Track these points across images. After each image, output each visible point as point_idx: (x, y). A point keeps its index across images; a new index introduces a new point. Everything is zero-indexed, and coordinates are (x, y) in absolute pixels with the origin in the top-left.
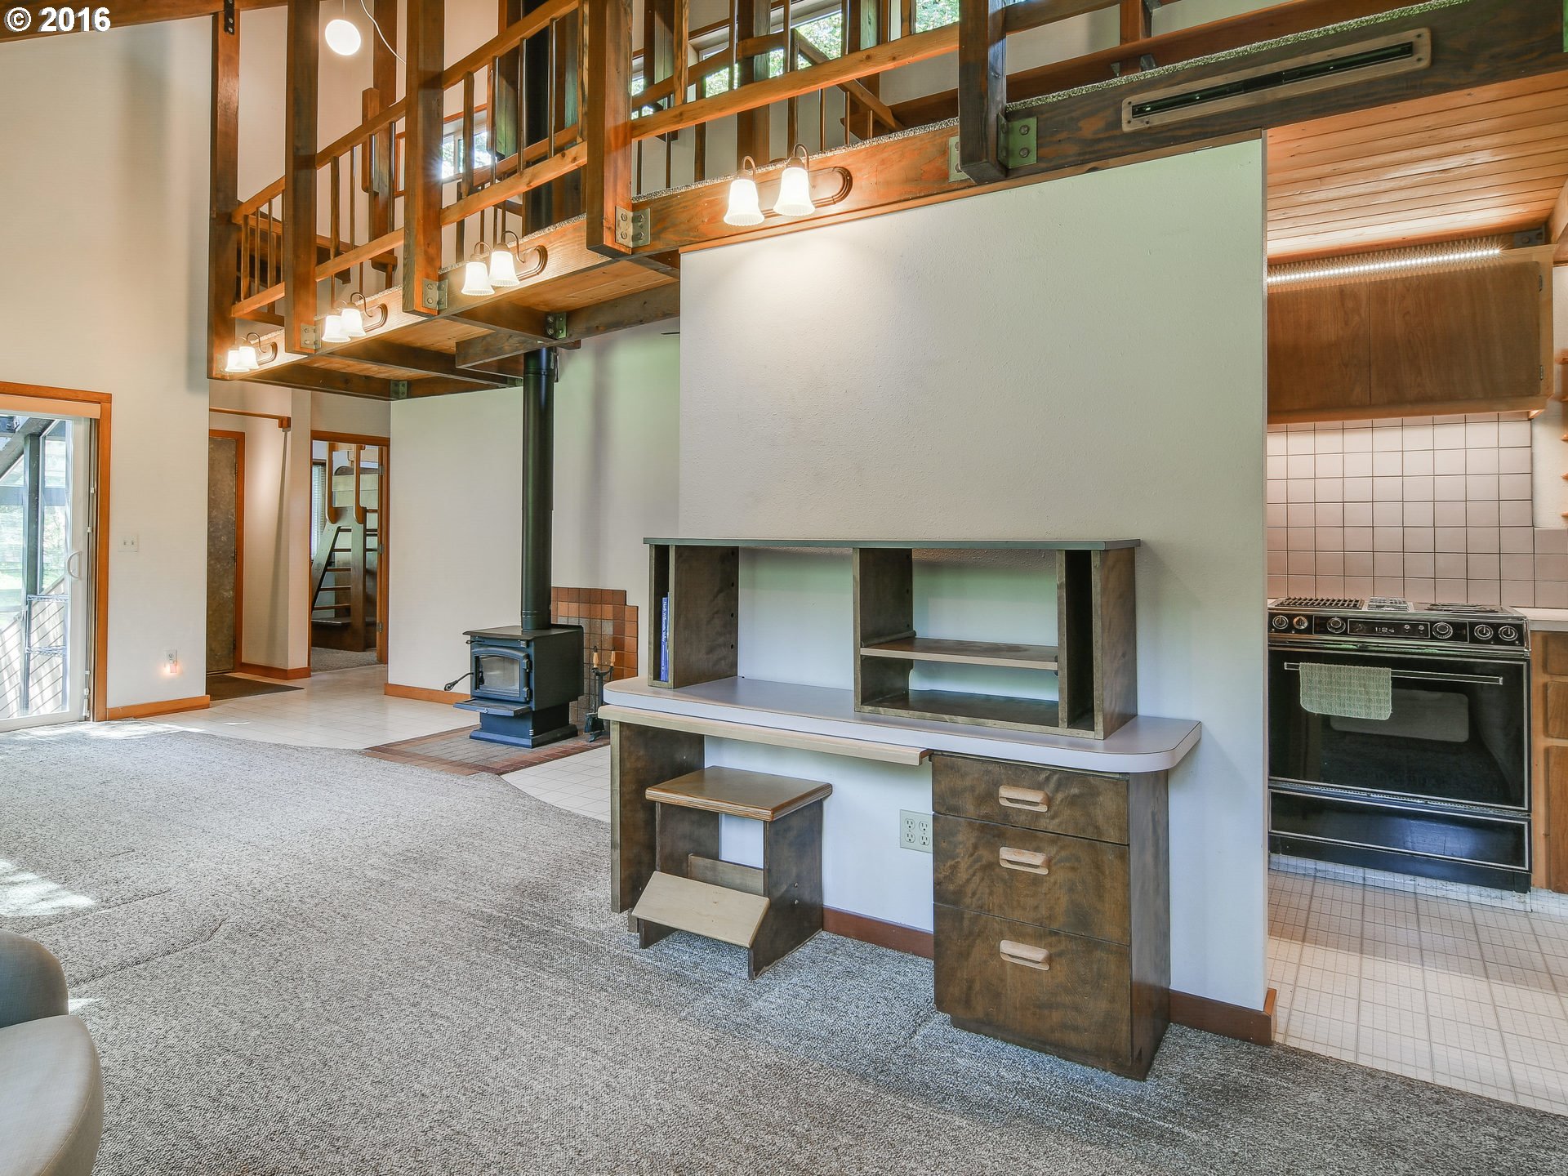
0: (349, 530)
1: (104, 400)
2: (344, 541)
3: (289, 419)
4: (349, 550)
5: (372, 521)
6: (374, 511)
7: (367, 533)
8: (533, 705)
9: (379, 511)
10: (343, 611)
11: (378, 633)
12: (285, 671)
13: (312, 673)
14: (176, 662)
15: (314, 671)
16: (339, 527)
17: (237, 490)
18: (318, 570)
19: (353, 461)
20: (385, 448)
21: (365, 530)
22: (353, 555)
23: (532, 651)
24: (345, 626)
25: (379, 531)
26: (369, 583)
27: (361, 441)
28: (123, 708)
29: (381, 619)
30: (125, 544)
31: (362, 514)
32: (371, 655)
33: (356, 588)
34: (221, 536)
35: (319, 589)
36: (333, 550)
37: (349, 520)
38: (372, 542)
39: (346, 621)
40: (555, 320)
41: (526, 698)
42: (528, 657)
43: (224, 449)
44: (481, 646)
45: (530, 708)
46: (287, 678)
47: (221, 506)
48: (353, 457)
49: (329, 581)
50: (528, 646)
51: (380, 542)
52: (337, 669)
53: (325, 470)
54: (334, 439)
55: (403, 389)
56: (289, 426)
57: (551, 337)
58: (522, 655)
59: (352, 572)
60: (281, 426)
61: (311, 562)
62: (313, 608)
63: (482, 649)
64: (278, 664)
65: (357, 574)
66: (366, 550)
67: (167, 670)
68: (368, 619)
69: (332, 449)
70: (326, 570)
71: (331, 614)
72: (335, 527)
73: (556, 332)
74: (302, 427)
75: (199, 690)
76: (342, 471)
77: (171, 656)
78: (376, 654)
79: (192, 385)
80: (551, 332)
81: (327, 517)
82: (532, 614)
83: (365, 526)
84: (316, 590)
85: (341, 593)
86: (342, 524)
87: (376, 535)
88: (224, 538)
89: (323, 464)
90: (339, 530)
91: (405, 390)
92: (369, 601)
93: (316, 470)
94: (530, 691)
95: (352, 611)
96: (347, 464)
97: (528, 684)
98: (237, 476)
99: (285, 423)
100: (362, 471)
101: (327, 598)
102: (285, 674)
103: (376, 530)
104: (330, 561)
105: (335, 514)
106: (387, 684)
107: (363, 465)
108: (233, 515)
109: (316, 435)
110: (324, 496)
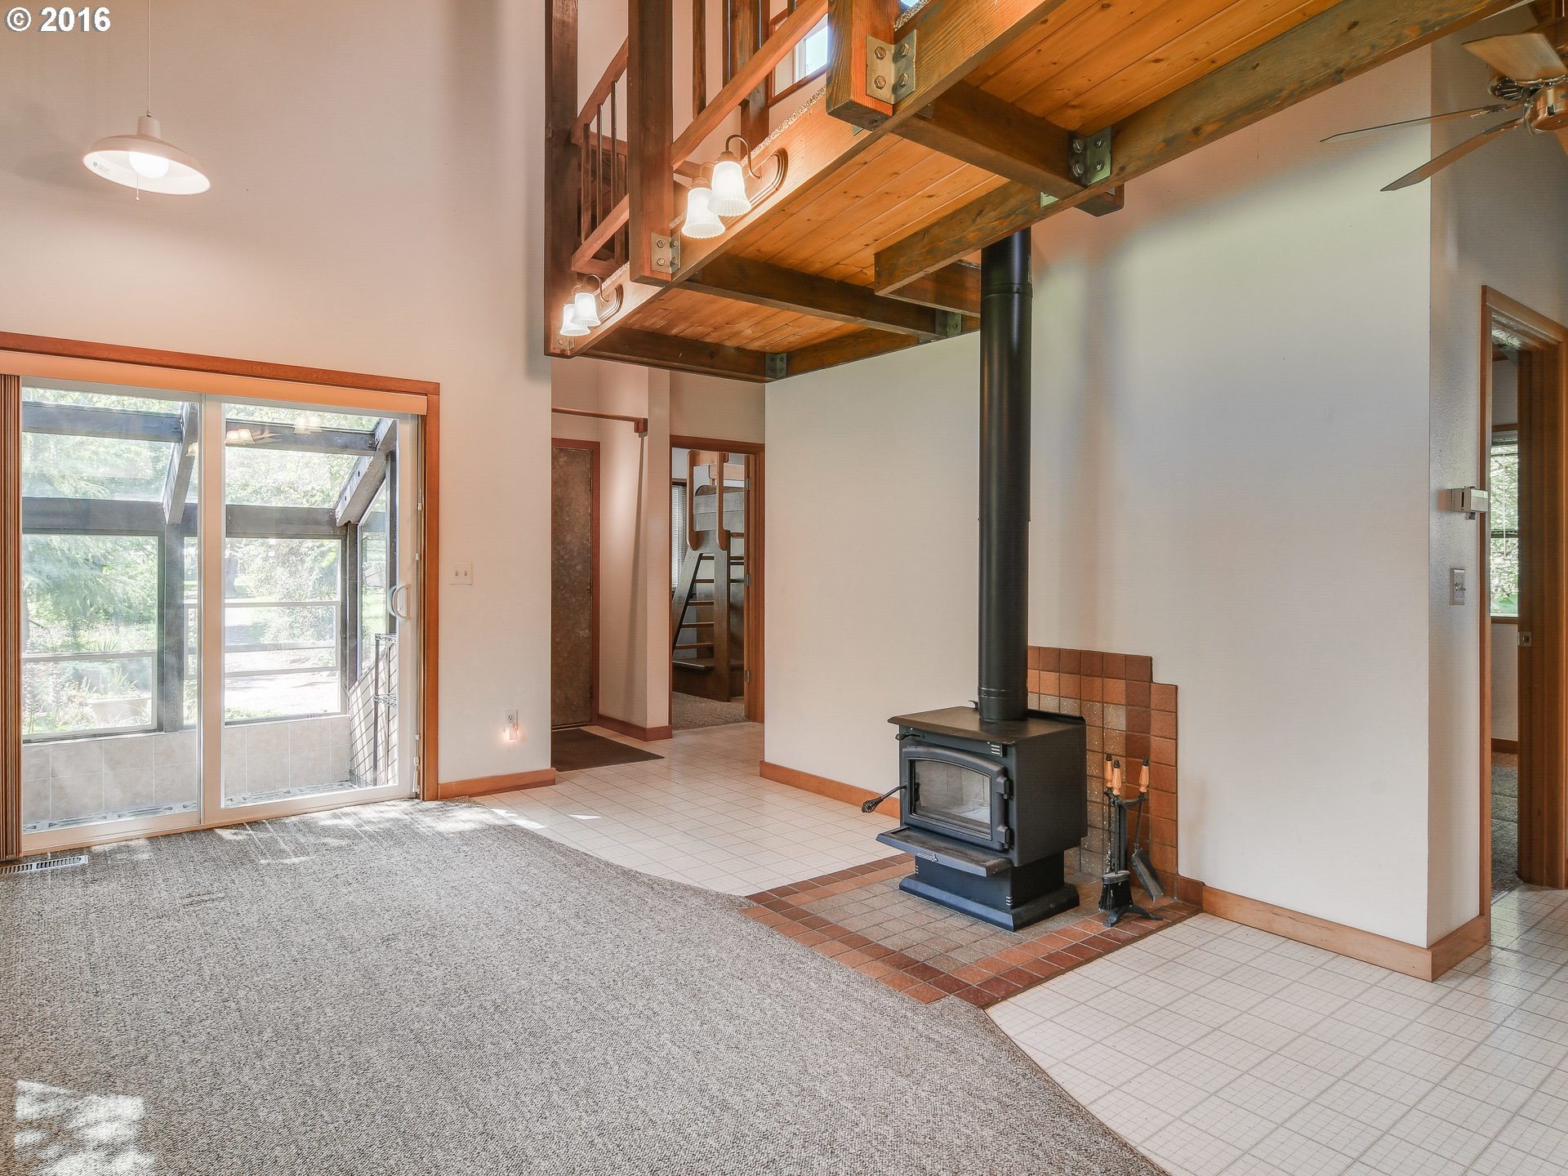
0: (712, 558)
1: (430, 390)
2: (708, 570)
3: (645, 421)
4: (712, 581)
5: (738, 547)
6: (739, 535)
7: (731, 561)
8: (1014, 855)
9: (746, 535)
10: (707, 652)
11: (745, 683)
12: (644, 730)
13: (674, 732)
14: (516, 725)
15: (677, 728)
16: (702, 554)
17: (592, 510)
18: (679, 603)
19: (714, 480)
20: (752, 457)
21: (729, 558)
22: (716, 588)
23: (1012, 763)
24: (708, 670)
25: (745, 558)
26: (734, 620)
27: (725, 448)
28: (459, 783)
29: (748, 664)
30: (457, 574)
31: (726, 537)
32: (738, 707)
33: (720, 629)
34: (576, 565)
35: (681, 626)
36: (694, 581)
37: (712, 547)
38: (738, 572)
39: (710, 663)
40: (1085, 149)
41: (1003, 845)
42: (1005, 772)
43: (578, 462)
44: (919, 744)
45: (1010, 861)
46: (645, 739)
47: (576, 529)
48: (715, 474)
49: (691, 617)
50: (1005, 753)
51: (747, 572)
52: (701, 726)
53: (686, 490)
54: (695, 446)
55: (781, 364)
56: (645, 429)
57: (1077, 181)
58: (995, 768)
59: (715, 606)
60: (637, 430)
61: (672, 593)
62: (674, 647)
63: (921, 749)
64: (636, 720)
65: (720, 608)
66: (730, 581)
67: (507, 736)
68: (734, 662)
69: (693, 462)
70: (687, 604)
71: (693, 653)
72: (697, 554)
73: (1089, 171)
74: (661, 431)
75: (542, 761)
76: (703, 491)
77: (510, 718)
78: (743, 706)
79: (532, 371)
80: (1078, 170)
81: (688, 543)
82: (999, 694)
83: (729, 553)
84: (677, 628)
85: (704, 630)
86: (705, 551)
87: (742, 564)
88: (579, 567)
89: (684, 485)
90: (701, 557)
91: (785, 365)
92: (735, 642)
93: (676, 491)
94: (1010, 834)
95: (715, 649)
96: (708, 482)
97: (1006, 821)
98: (592, 494)
99: (641, 426)
100: (723, 490)
101: (689, 636)
102: (643, 733)
103: (741, 558)
104: (691, 594)
105: (697, 539)
106: (763, 763)
107: (726, 483)
108: (587, 540)
109: (676, 442)
110: (684, 519)
